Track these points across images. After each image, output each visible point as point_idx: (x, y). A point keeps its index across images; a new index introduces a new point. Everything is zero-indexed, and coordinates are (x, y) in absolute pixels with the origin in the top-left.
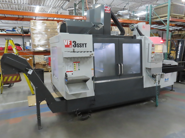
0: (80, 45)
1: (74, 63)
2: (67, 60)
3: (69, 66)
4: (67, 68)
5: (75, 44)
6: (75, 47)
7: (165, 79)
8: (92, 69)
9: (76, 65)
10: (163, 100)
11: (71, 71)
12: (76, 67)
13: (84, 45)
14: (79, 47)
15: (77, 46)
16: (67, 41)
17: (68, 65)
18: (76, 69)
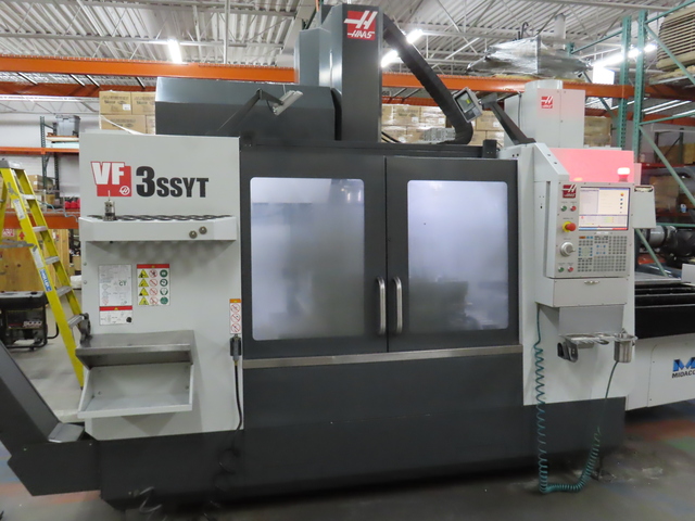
0: (173, 184)
1: (140, 271)
2: (105, 252)
3: (113, 281)
4: (102, 291)
5: (149, 180)
6: (150, 193)
7: (677, 362)
8: (232, 301)
9: (147, 280)
10: (647, 471)
11: (121, 308)
12: (148, 289)
13: (197, 185)
14: (166, 194)
15: (157, 188)
16: (106, 167)
17: (108, 279)
18: (148, 299)
